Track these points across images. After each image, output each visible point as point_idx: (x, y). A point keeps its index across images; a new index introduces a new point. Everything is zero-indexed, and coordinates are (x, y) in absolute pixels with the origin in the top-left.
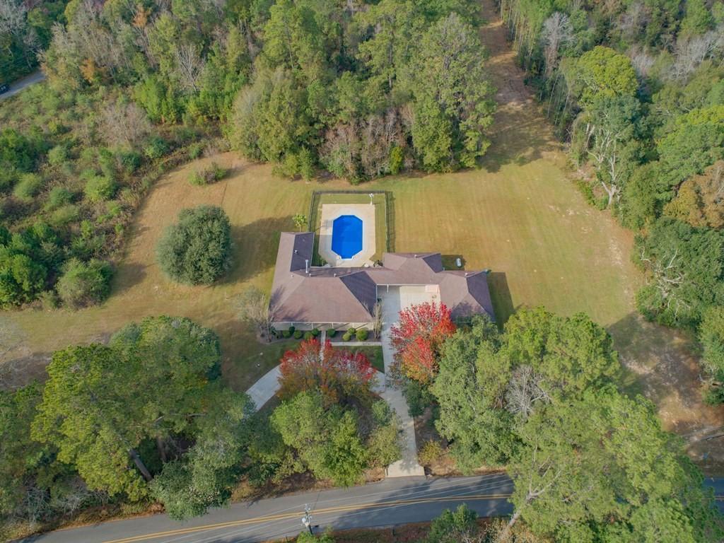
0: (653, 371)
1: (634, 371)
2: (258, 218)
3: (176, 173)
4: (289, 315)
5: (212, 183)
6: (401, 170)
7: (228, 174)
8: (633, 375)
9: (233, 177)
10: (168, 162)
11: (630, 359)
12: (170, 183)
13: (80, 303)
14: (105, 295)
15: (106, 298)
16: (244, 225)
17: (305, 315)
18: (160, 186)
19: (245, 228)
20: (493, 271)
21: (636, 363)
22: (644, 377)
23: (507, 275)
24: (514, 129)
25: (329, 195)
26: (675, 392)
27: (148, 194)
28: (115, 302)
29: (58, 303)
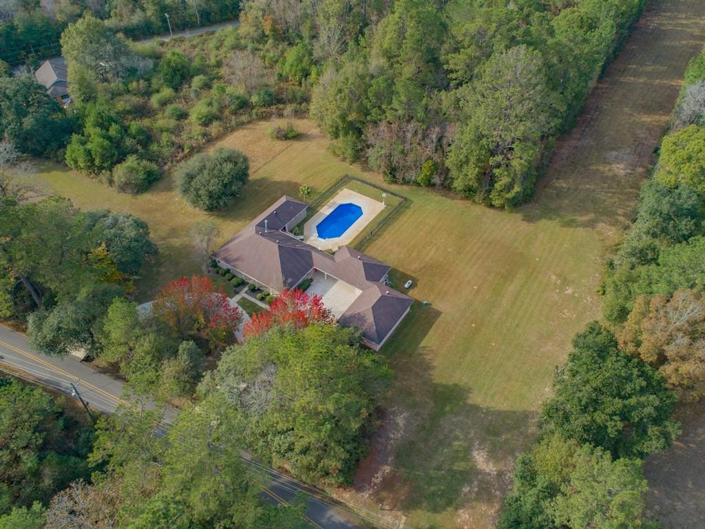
0: (495, 473)
1: (475, 461)
2: (289, 179)
3: (264, 122)
4: (228, 258)
5: (282, 140)
6: (430, 185)
7: (298, 137)
8: (470, 464)
9: (301, 141)
10: (265, 112)
11: (482, 449)
12: (254, 129)
13: (123, 188)
14: (142, 190)
15: (142, 193)
16: (273, 180)
17: (239, 263)
18: (245, 128)
19: (272, 182)
20: (434, 306)
21: (485, 457)
22: (479, 472)
23: (442, 315)
24: (594, 191)
25: (359, 183)
26: (495, 504)
27: (232, 131)
28: (146, 197)
29: (111, 182)
